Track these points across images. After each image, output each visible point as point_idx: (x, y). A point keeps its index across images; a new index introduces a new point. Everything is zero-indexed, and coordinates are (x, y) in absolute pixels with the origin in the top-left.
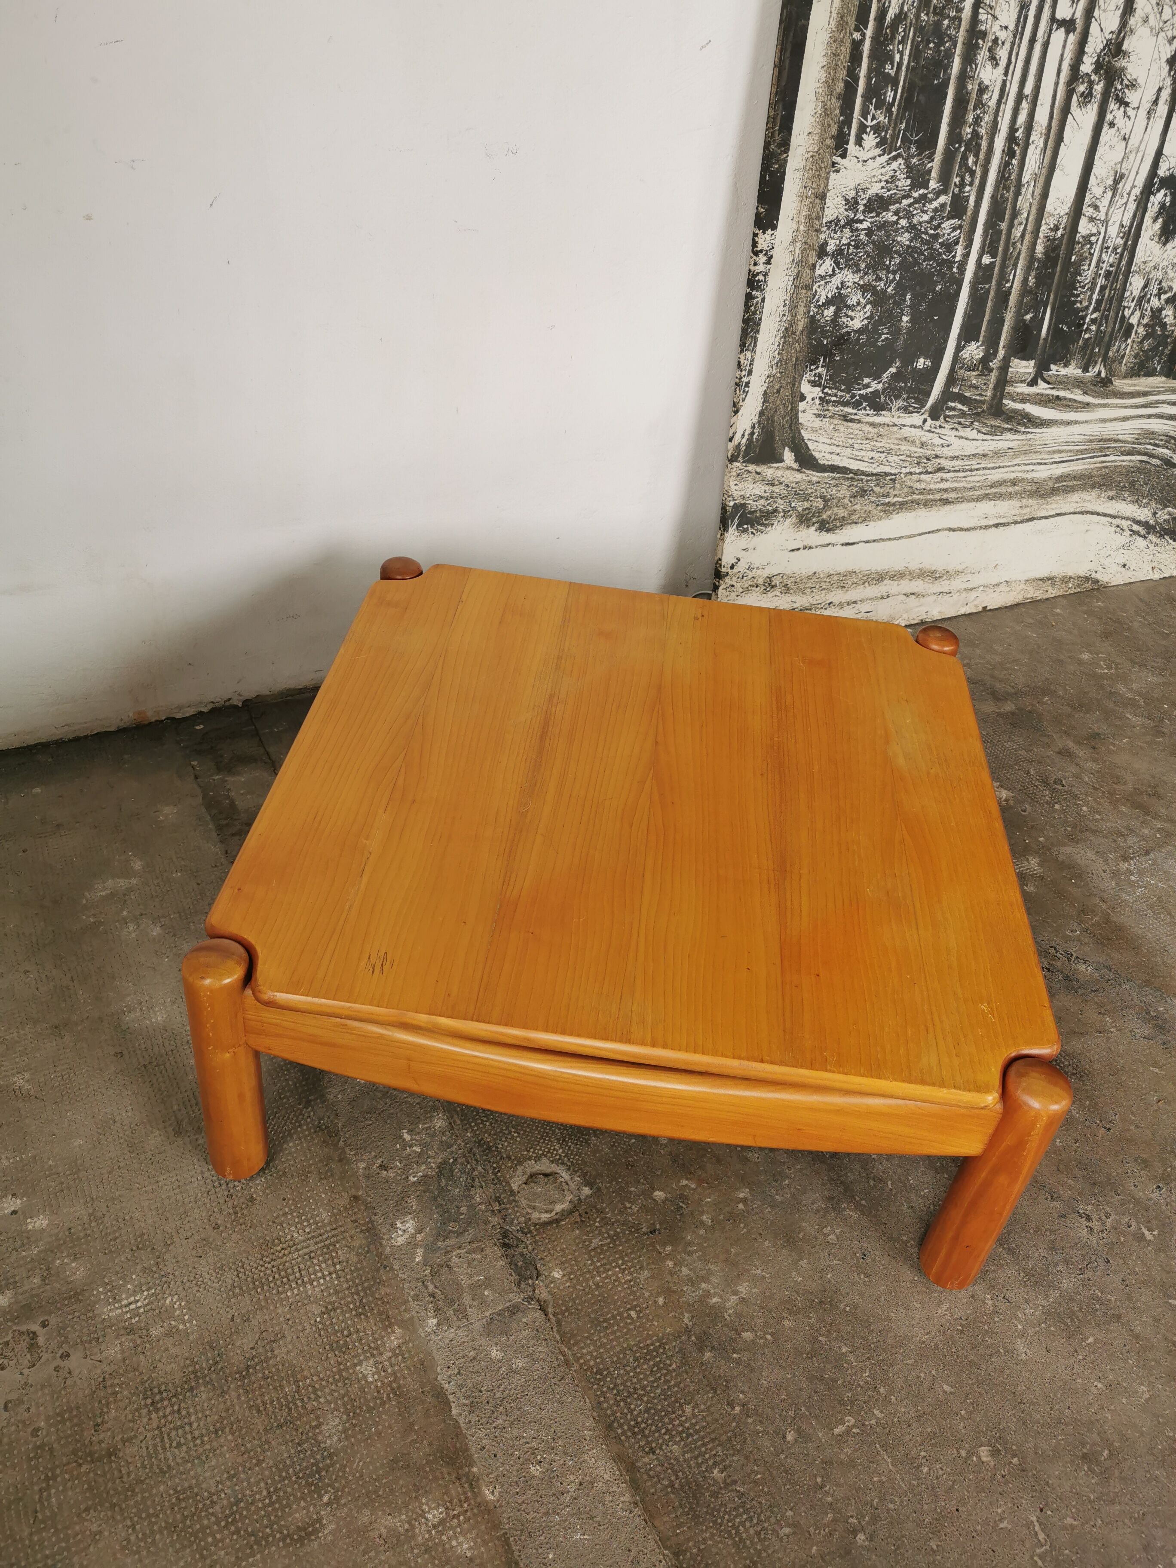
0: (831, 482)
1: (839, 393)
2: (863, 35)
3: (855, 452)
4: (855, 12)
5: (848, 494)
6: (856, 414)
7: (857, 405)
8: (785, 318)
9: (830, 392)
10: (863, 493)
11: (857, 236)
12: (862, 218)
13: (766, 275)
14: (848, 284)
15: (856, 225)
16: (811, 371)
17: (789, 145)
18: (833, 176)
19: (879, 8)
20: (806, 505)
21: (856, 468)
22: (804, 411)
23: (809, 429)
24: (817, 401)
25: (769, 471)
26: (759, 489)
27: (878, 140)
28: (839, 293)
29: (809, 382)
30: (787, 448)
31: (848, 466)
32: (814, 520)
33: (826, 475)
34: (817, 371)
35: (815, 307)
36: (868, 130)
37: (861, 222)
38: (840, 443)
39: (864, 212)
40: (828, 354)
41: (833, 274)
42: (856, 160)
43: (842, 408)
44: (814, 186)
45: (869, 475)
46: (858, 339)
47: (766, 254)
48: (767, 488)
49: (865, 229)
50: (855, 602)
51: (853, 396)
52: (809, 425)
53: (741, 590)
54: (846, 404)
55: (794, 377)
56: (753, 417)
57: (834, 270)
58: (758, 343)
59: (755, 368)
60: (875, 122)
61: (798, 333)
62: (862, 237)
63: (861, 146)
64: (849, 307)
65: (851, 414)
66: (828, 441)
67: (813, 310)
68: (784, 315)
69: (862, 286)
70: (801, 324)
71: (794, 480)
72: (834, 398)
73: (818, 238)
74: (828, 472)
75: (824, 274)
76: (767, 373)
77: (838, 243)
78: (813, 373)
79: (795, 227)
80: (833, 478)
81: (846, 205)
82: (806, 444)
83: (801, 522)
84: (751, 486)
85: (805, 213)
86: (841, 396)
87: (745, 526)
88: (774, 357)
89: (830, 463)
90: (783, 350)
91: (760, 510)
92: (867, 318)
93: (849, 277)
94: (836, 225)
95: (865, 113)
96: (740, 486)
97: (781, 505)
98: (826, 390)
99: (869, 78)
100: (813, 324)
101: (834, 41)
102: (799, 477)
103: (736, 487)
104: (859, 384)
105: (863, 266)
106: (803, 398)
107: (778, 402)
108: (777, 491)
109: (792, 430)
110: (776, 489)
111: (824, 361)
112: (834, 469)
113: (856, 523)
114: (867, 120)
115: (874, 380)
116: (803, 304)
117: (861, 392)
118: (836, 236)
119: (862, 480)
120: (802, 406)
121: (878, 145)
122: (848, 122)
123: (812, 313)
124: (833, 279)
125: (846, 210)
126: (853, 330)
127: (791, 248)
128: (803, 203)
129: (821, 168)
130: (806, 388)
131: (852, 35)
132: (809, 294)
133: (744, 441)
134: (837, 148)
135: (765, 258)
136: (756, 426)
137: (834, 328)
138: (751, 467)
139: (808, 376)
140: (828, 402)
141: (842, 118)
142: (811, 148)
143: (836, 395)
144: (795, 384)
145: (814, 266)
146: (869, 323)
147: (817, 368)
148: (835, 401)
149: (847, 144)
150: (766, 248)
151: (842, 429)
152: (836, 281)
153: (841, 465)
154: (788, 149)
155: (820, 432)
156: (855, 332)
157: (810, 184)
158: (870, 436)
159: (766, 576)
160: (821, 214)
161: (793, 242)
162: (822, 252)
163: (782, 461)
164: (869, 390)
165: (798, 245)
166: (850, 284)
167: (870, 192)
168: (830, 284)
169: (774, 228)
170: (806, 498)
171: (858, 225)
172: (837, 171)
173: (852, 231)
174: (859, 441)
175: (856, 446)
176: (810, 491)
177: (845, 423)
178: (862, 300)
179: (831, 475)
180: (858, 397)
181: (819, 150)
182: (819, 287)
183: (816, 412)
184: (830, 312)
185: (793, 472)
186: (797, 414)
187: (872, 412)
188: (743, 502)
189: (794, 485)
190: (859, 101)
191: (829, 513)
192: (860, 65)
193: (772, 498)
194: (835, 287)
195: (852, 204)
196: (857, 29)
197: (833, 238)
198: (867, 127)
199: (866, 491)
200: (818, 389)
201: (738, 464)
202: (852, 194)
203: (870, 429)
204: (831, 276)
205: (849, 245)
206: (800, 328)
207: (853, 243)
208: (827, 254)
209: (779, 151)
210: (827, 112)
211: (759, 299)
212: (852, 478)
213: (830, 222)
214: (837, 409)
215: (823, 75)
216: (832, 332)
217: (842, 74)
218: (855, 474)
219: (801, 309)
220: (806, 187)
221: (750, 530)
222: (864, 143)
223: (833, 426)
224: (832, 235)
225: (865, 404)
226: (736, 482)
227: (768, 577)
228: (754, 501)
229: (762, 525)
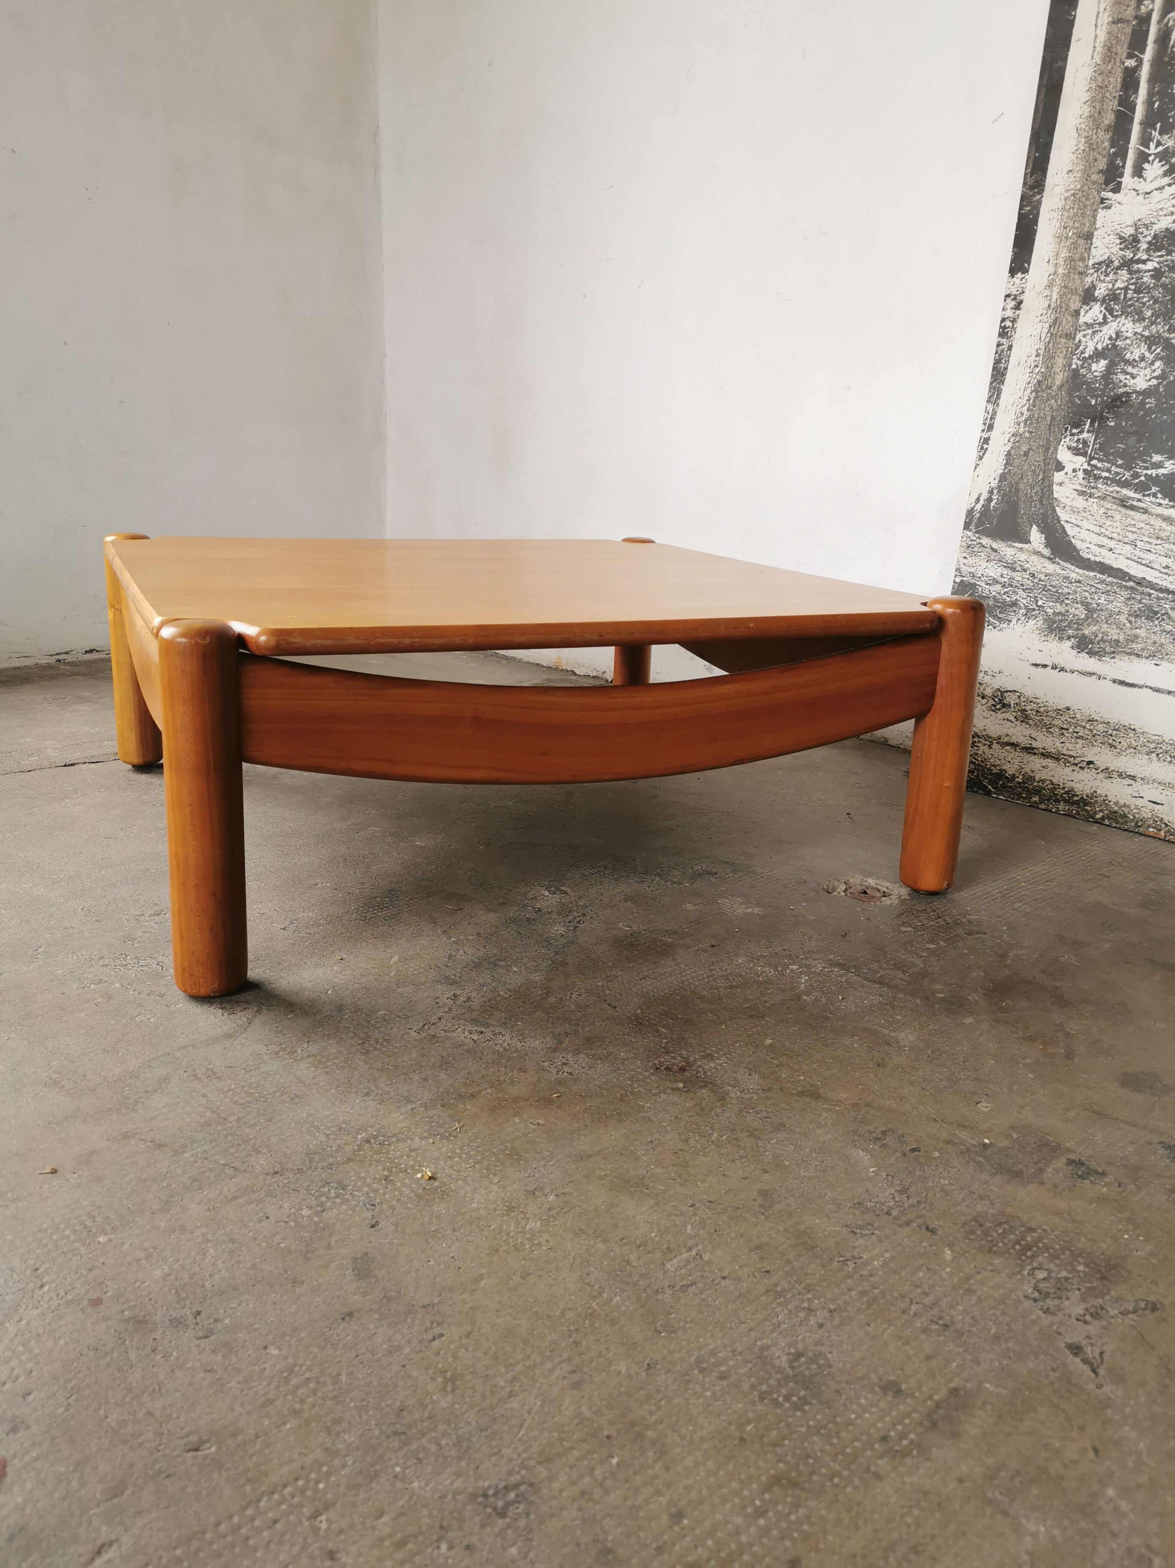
0: (1099, 586)
1: (1113, 468)
2: (1140, 62)
3: (1137, 553)
4: (1127, 41)
5: (1126, 610)
6: (1139, 500)
7: (1142, 488)
8: (1037, 370)
9: (1099, 465)
10: (1151, 614)
11: (1138, 279)
12: (1145, 257)
13: (1014, 321)
14: (1126, 334)
15: (1136, 267)
16: (1072, 435)
17: (1044, 186)
18: (1101, 213)
19: (1160, 30)
20: (1059, 608)
21: (1140, 575)
22: (1061, 484)
23: (1067, 507)
24: (1081, 474)
25: (1008, 551)
26: (994, 571)
27: (1166, 167)
28: (1114, 345)
29: (1069, 448)
30: (1034, 527)
31: (1126, 570)
32: (1070, 632)
33: (1092, 574)
34: (1081, 437)
35: (1079, 359)
36: (1151, 158)
37: (1144, 262)
38: (1115, 536)
39: (1148, 250)
40: (1098, 417)
41: (1105, 322)
42: (1135, 193)
43: (1118, 489)
44: (1077, 225)
45: (1161, 590)
46: (1143, 403)
47: (1014, 299)
48: (1005, 571)
49: (1149, 271)
50: (1133, 778)
51: (1136, 476)
52: (1068, 502)
54: (1125, 484)
55: (1048, 439)
56: (991, 480)
57: (1105, 318)
58: (1002, 395)
59: (997, 422)
60: (1160, 149)
61: (1055, 388)
62: (1145, 279)
63: (1140, 176)
64: (1128, 362)
65: (1133, 499)
66: (1097, 529)
67: (1076, 363)
68: (1037, 366)
69: (1147, 338)
70: (1059, 379)
71: (1044, 570)
72: (1105, 474)
73: (1082, 281)
74: (1093, 570)
75: (1092, 321)
76: (1013, 430)
77: (1110, 286)
78: (1076, 438)
79: (1052, 269)
80: (1103, 582)
81: (1121, 243)
82: (1063, 527)
83: (1051, 629)
84: (984, 564)
85: (1064, 254)
86: (1117, 474)
88: (1022, 414)
89: (1098, 560)
90: (1034, 406)
92: (1156, 378)
93: (1128, 326)
94: (1108, 266)
95: (1145, 141)
96: (970, 561)
97: (1022, 598)
98: (1094, 462)
99: (1149, 103)
100: (1076, 379)
101: (1101, 74)
102: (1050, 567)
103: (965, 561)
104: (1145, 461)
105: (1149, 313)
106: (1060, 467)
107: (1026, 467)
108: (1019, 579)
109: (1042, 504)
110: (1018, 576)
111: (1092, 424)
112: (1104, 568)
113: (1138, 656)
114: (1149, 149)
115: (1170, 458)
116: (1062, 355)
117: (1149, 472)
118: (1107, 279)
119: (1150, 595)
120: (1058, 477)
121: (1166, 174)
122: (1122, 153)
123: (1074, 366)
124: (1105, 329)
125: (1121, 249)
126: (1135, 391)
127: (1047, 292)
128: (1062, 244)
129: (1085, 206)
130: (1064, 455)
131: (1123, 63)
132: (1070, 344)
133: (979, 507)
134: (1107, 183)
135: (1014, 303)
136: (995, 492)
137: (1107, 385)
138: (986, 541)
139: (1067, 441)
140: (1097, 478)
141: (1112, 150)
142: (1072, 186)
143: (1109, 471)
144: (1049, 449)
145: (1077, 313)
146: (1159, 384)
147: (1082, 432)
148: (1106, 478)
149: (1121, 175)
150: (1014, 292)
151: (1118, 517)
152: (1110, 330)
153: (1115, 566)
154: (1043, 191)
155: (1084, 514)
156: (1139, 393)
157: (1071, 224)
158: (1163, 535)
159: (996, 687)
160: (1086, 255)
161: (1050, 286)
162: (1088, 297)
163: (1028, 542)
164: (1161, 471)
165: (1056, 290)
166: (1129, 335)
167: (1155, 227)
168: (1100, 334)
169: (1025, 271)
170: (1059, 598)
171: (1140, 266)
172: (1109, 207)
173: (1130, 272)
174: (1146, 539)
175: (1138, 543)
176: (1066, 590)
177: (1123, 510)
178: (1147, 354)
179: (1099, 576)
180: (1143, 478)
181: (1082, 187)
182: (1084, 336)
183: (1079, 488)
184: (1100, 366)
185: (1042, 560)
186: (1050, 486)
187: (1166, 501)
188: (972, 581)
189: (1043, 577)
190: (1136, 130)
191: (1094, 628)
192: (1136, 91)
193: (1011, 586)
194: (1107, 337)
195: (1131, 242)
196: (1130, 56)
197: (1104, 281)
198: (1150, 155)
199: (1156, 613)
200: (1082, 459)
201: (969, 533)
202: (1131, 231)
203: (1164, 525)
204: (1100, 324)
205: (1126, 289)
206: (1058, 382)
207: (1132, 287)
208: (1095, 300)
209: (1031, 193)
210: (1091, 146)
211: (1005, 347)
212: (1132, 588)
213: (1100, 264)
214: (1111, 489)
215: (1086, 111)
216: (1103, 391)
217: (1112, 104)
218: (1138, 583)
219: (1060, 361)
220: (1065, 228)
222: (1145, 174)
223: (1103, 510)
224: (1102, 278)
225: (1154, 489)
226: (965, 555)
227: (999, 690)
228: (987, 584)
229: (995, 617)
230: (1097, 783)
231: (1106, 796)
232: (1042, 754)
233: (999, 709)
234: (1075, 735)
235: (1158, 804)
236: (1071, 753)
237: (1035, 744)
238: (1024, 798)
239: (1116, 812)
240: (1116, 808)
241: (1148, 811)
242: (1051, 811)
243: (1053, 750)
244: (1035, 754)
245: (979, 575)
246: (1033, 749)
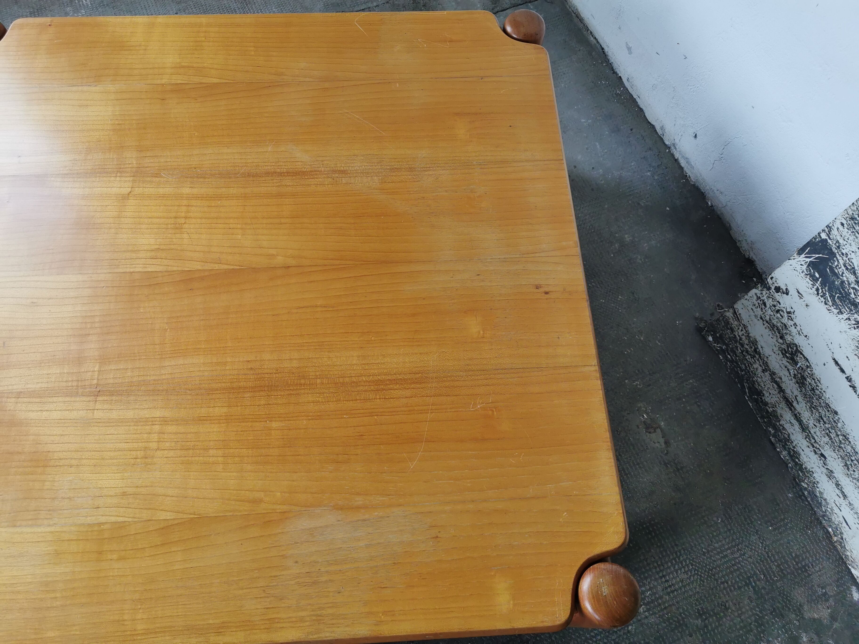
50: (845, 496)
53: (768, 318)
87: (817, 275)
91: (843, 282)
96: (845, 232)
103: (841, 228)
159: (796, 342)
188: (833, 250)
221: (818, 284)
226: (844, 222)
227: (796, 346)
228: (845, 266)
229: (832, 297)
230: (818, 470)
231: (818, 482)
232: (796, 415)
233: (787, 358)
234: (828, 431)
235: (847, 524)
236: (816, 438)
237: (795, 404)
238: (764, 422)
239: (816, 496)
240: (818, 495)
241: (837, 519)
242: (775, 449)
243: (804, 421)
244: (791, 410)
245: (844, 252)
246: (792, 406)
